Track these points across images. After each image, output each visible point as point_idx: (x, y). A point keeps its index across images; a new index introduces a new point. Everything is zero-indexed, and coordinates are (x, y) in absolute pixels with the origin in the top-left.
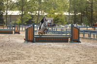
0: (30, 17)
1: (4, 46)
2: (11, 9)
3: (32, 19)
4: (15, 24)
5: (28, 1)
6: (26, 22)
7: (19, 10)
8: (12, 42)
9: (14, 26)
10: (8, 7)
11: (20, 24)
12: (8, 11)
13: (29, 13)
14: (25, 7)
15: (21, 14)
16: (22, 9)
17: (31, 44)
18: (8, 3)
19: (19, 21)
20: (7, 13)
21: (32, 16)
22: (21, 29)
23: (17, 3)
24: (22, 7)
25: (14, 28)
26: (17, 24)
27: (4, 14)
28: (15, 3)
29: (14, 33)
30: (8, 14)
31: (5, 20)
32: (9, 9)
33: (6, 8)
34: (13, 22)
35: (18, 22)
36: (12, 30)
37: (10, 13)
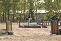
0: (55, 15)
1: (35, 37)
2: (39, 9)
3: (56, 16)
4: (43, 20)
5: (52, 2)
6: (51, 18)
7: (46, 9)
8: (41, 34)
9: (42, 22)
10: (37, 7)
11: (47, 20)
12: (37, 10)
13: (53, 11)
14: (50, 6)
15: (47, 12)
16: (48, 8)
17: (56, 36)
18: (37, 4)
19: (45, 17)
20: (36, 12)
21: (56, 14)
22: (47, 24)
23: (44, 4)
24: (48, 7)
25: (42, 24)
26: (44, 20)
27: (35, 13)
28: (42, 4)
29: (42, 27)
30: (38, 13)
31: (35, 17)
32: (38, 8)
33: (36, 8)
34: (41, 19)
35: (45, 19)
36: (41, 25)
37: (39, 11)
